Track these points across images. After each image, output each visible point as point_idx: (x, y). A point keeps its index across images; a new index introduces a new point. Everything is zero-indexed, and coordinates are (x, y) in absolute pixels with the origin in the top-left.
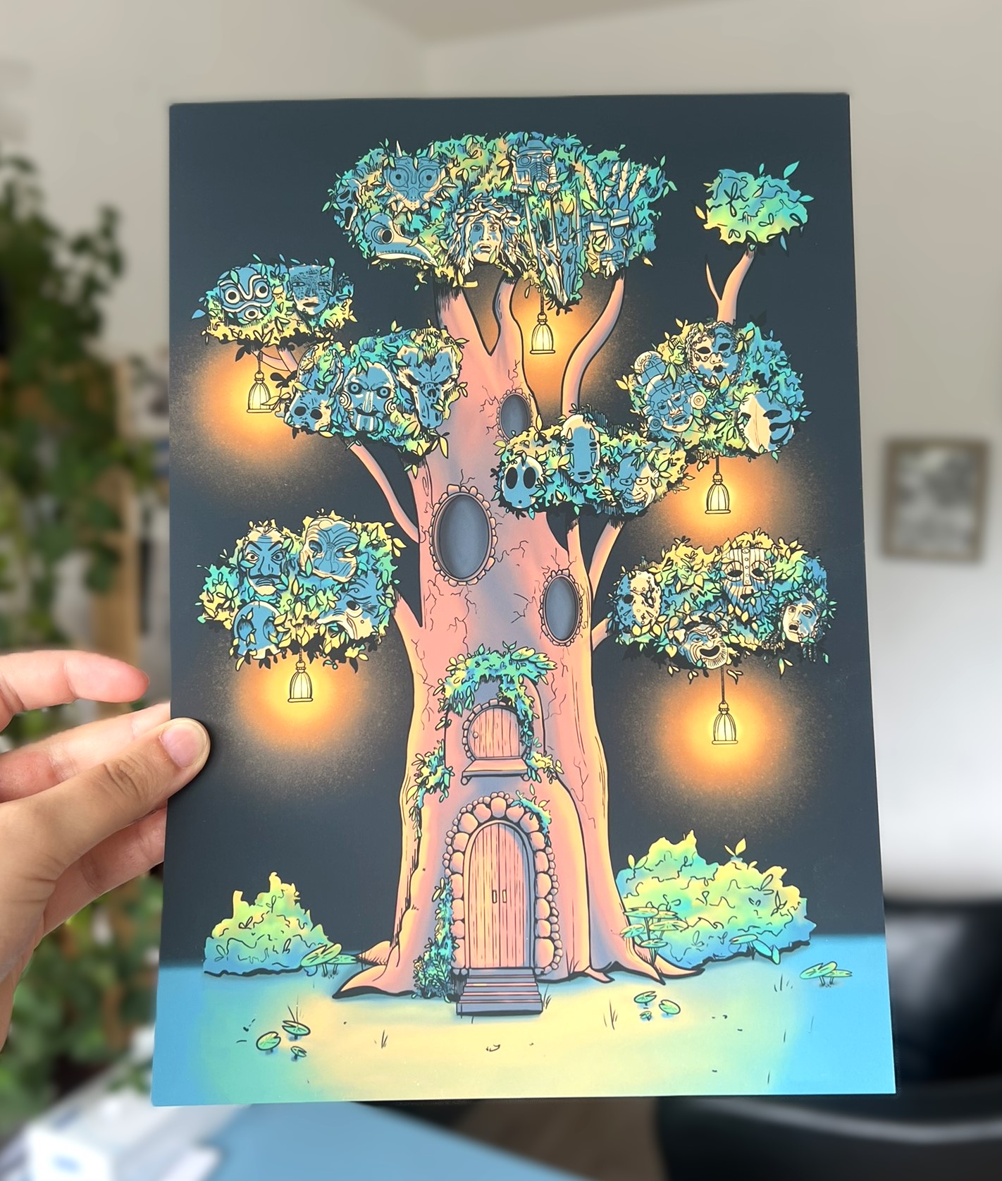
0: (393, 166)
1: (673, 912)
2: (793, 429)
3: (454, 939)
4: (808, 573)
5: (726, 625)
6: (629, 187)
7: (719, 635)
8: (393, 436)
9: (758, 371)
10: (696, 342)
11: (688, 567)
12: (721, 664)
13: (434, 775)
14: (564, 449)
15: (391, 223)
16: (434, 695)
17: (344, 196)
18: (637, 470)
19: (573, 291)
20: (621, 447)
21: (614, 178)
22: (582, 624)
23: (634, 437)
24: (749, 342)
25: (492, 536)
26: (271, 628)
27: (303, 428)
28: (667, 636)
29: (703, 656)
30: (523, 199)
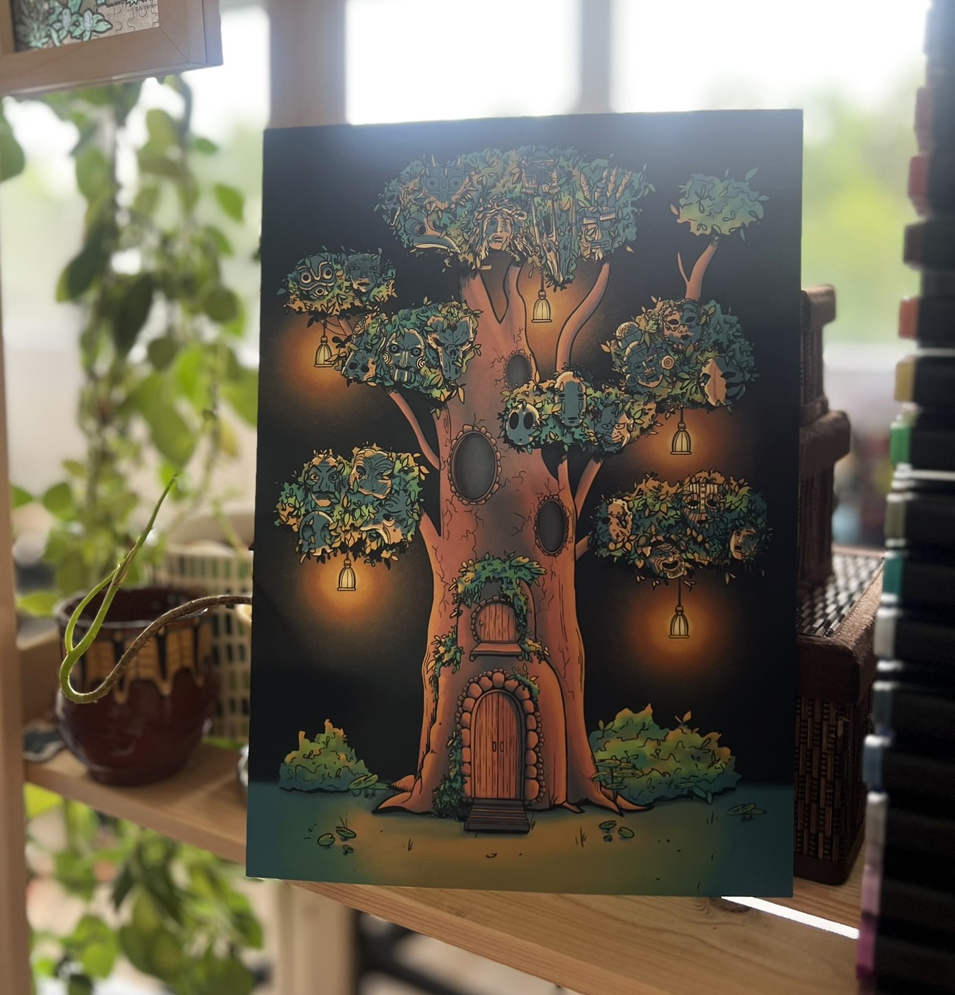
0: (428, 174)
1: (632, 763)
2: (744, 388)
3: (463, 776)
4: (752, 505)
5: (684, 545)
6: (616, 189)
7: (678, 552)
8: (422, 386)
9: (718, 340)
10: (667, 315)
11: (655, 497)
12: (679, 575)
13: (449, 652)
14: (556, 398)
15: (425, 220)
16: (449, 590)
17: (391, 199)
18: (616, 417)
19: (568, 273)
20: (604, 399)
21: (603, 182)
22: (568, 539)
23: (614, 391)
24: (711, 316)
25: (498, 466)
26: (326, 533)
27: (355, 379)
28: (636, 552)
29: (665, 569)
30: (529, 199)
